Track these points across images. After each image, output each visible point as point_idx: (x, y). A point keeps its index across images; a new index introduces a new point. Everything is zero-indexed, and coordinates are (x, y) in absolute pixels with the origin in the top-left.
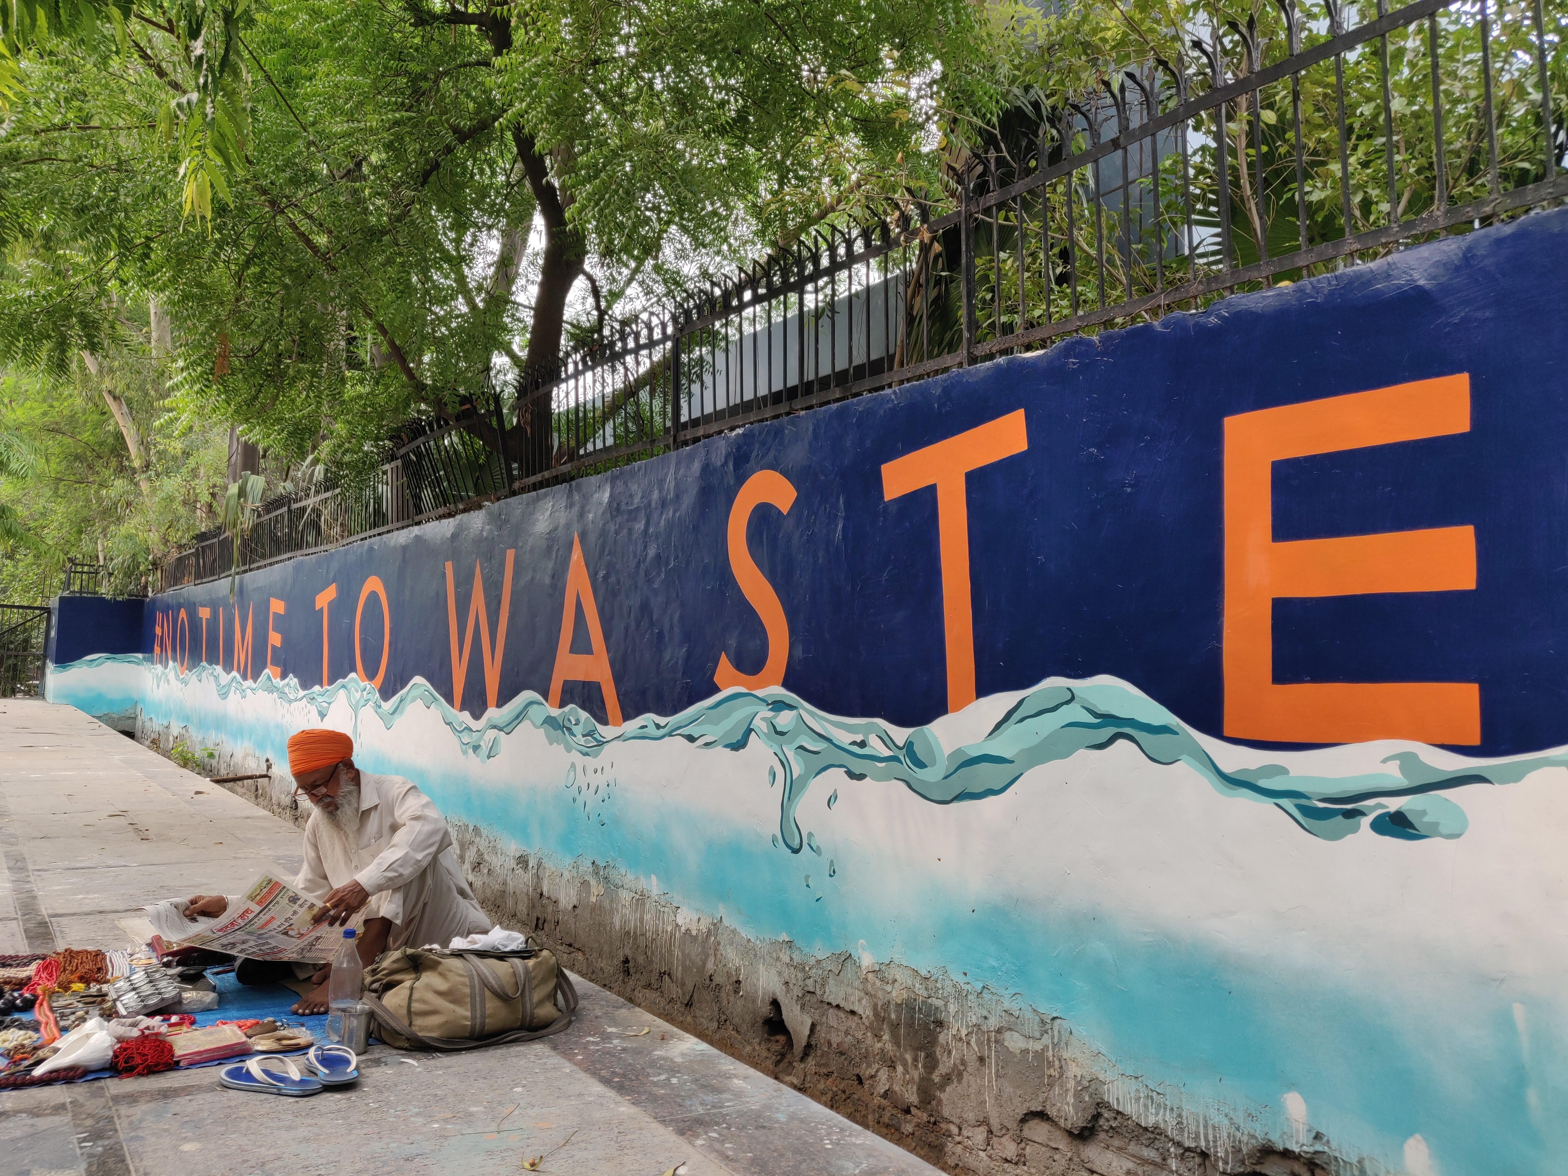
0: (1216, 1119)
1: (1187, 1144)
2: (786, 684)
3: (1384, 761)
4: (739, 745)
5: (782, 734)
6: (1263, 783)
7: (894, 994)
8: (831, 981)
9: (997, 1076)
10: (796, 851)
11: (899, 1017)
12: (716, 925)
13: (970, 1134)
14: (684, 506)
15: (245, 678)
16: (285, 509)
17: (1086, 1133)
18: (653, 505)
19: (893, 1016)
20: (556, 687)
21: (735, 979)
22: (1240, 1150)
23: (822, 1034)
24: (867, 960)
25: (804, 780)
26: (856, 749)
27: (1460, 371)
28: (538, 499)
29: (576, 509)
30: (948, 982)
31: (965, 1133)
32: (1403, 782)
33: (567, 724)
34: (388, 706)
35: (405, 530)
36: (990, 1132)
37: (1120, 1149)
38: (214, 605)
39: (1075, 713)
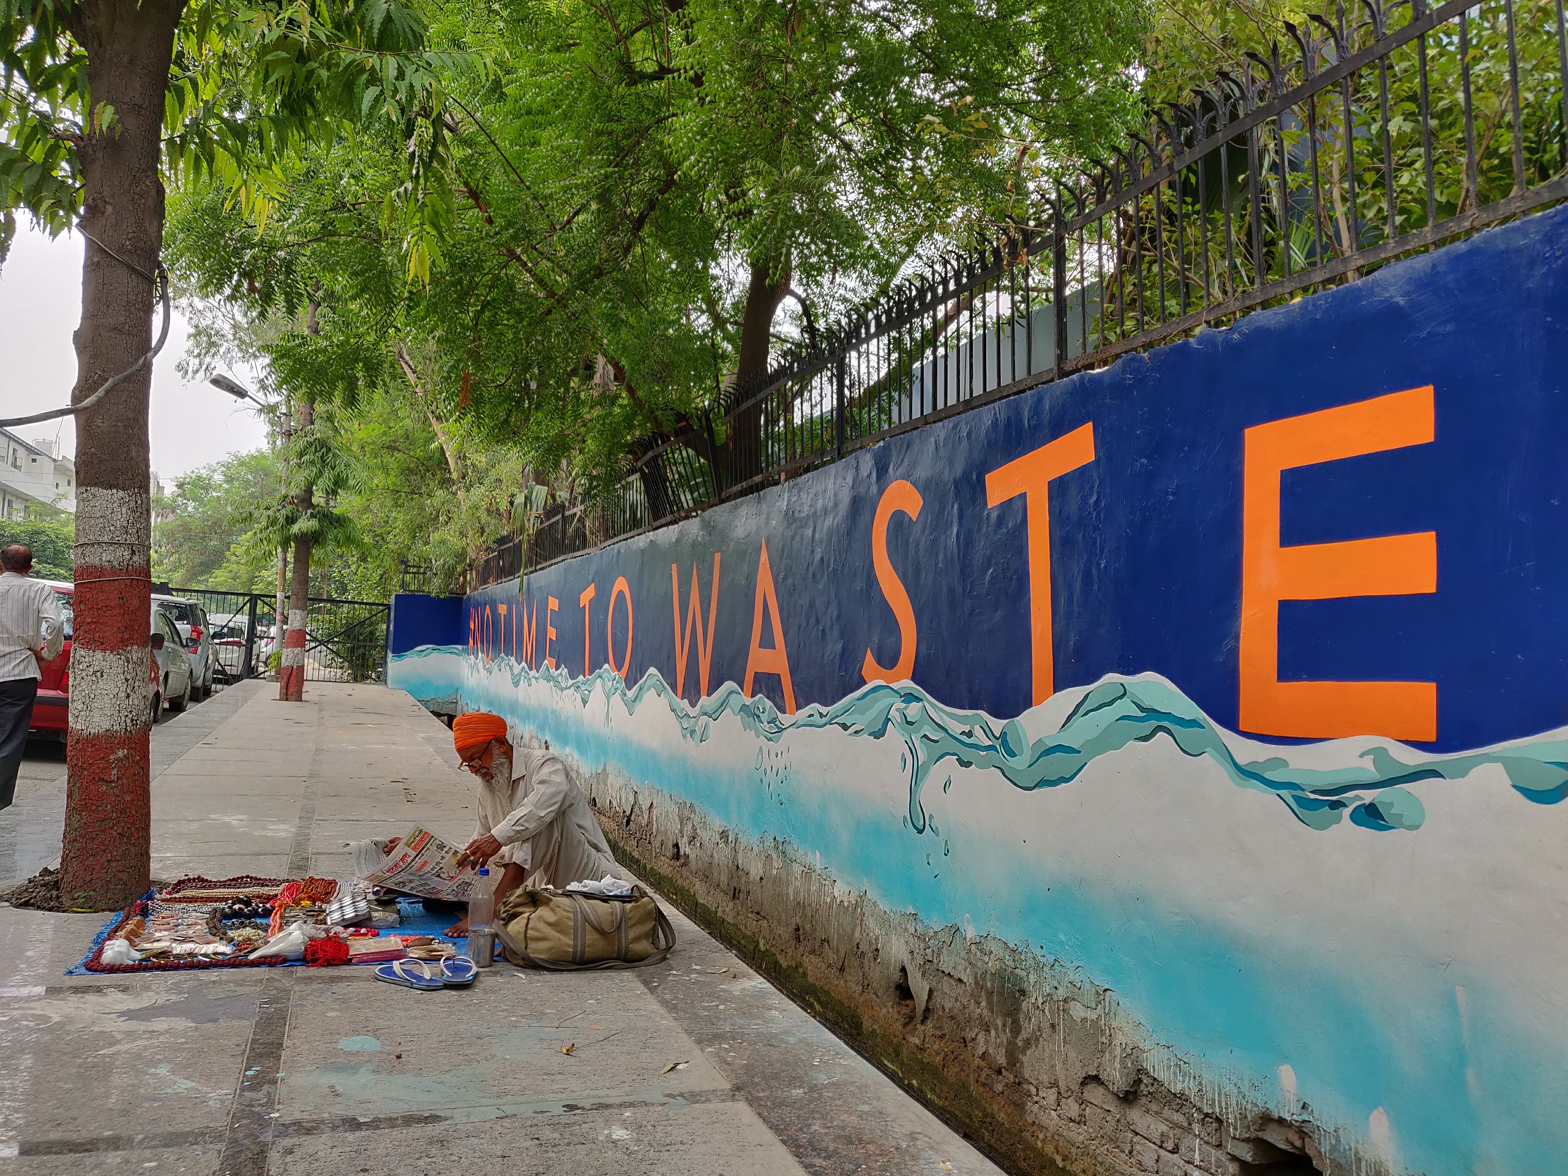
0: (1230, 1088)
1: (1207, 1110)
2: (913, 679)
3: (1361, 756)
4: (879, 734)
5: (911, 723)
6: (1268, 775)
7: (990, 964)
8: (944, 951)
9: (1065, 1042)
10: (920, 832)
11: (992, 986)
12: (862, 896)
13: (1044, 1095)
14: (841, 514)
15: (531, 669)
16: (560, 516)
17: (1131, 1097)
18: (818, 513)
19: (989, 984)
20: (749, 677)
21: (874, 947)
22: (1246, 1117)
23: (938, 998)
24: (971, 932)
25: (927, 766)
26: (964, 738)
27: (1426, 384)
28: (736, 507)
29: (764, 516)
30: (1030, 954)
31: (1040, 1093)
32: (1377, 777)
33: (757, 712)
34: (630, 694)
35: (643, 536)
36: (1059, 1093)
37: (1157, 1113)
38: (509, 602)
39: (1125, 707)
